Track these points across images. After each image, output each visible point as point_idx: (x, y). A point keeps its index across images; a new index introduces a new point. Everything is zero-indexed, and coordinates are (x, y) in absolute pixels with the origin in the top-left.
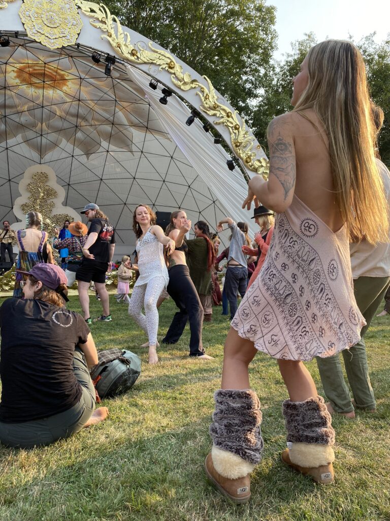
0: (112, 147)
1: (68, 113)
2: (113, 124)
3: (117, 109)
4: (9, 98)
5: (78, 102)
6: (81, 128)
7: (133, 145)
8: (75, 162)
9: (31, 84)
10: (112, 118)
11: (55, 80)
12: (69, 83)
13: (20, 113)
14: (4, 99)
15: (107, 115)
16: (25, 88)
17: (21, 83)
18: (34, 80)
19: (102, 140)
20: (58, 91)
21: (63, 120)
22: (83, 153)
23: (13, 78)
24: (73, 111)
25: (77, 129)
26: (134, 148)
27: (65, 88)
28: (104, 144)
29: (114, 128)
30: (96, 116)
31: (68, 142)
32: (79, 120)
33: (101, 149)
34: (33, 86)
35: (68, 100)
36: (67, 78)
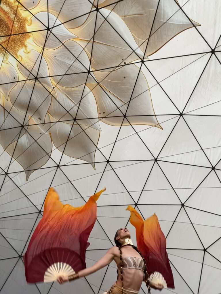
0: (67, 159)
1: (15, 102)
2: (75, 120)
3: (87, 89)
5: (33, 81)
6: (29, 129)
7: (97, 151)
8: (8, 183)
10: (76, 108)
11: (11, 35)
12: (29, 42)
15: (69, 104)
19: (54, 147)
20: (11, 59)
21: (6, 114)
22: (23, 169)
24: (24, 97)
25: (24, 131)
26: (98, 157)
27: (21, 52)
28: (56, 154)
29: (76, 126)
30: (55, 106)
31: (5, 150)
32: (29, 115)
33: (50, 163)
35: (21, 77)
36: (28, 29)
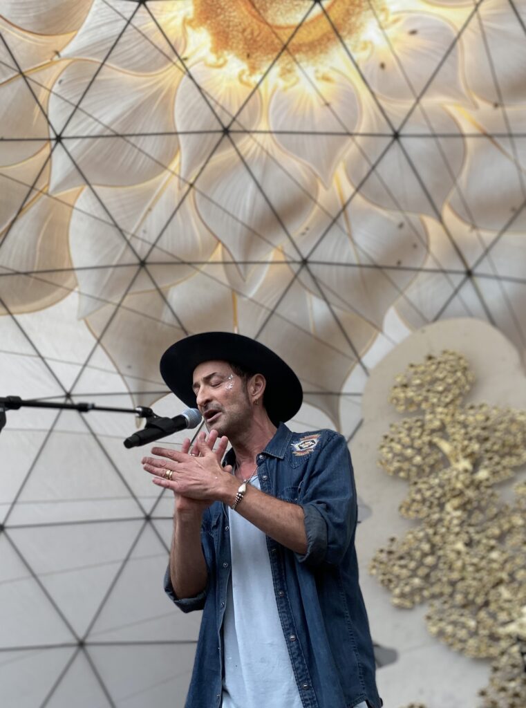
4: (265, 170)
9: (285, 47)
13: (337, 218)
14: (251, 186)
16: (281, 83)
17: (253, 69)
18: (281, 21)
23: (212, 58)
34: (298, 49)
